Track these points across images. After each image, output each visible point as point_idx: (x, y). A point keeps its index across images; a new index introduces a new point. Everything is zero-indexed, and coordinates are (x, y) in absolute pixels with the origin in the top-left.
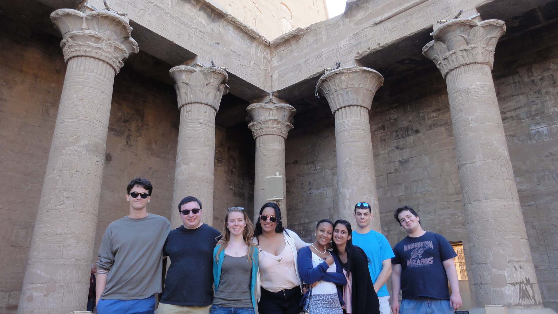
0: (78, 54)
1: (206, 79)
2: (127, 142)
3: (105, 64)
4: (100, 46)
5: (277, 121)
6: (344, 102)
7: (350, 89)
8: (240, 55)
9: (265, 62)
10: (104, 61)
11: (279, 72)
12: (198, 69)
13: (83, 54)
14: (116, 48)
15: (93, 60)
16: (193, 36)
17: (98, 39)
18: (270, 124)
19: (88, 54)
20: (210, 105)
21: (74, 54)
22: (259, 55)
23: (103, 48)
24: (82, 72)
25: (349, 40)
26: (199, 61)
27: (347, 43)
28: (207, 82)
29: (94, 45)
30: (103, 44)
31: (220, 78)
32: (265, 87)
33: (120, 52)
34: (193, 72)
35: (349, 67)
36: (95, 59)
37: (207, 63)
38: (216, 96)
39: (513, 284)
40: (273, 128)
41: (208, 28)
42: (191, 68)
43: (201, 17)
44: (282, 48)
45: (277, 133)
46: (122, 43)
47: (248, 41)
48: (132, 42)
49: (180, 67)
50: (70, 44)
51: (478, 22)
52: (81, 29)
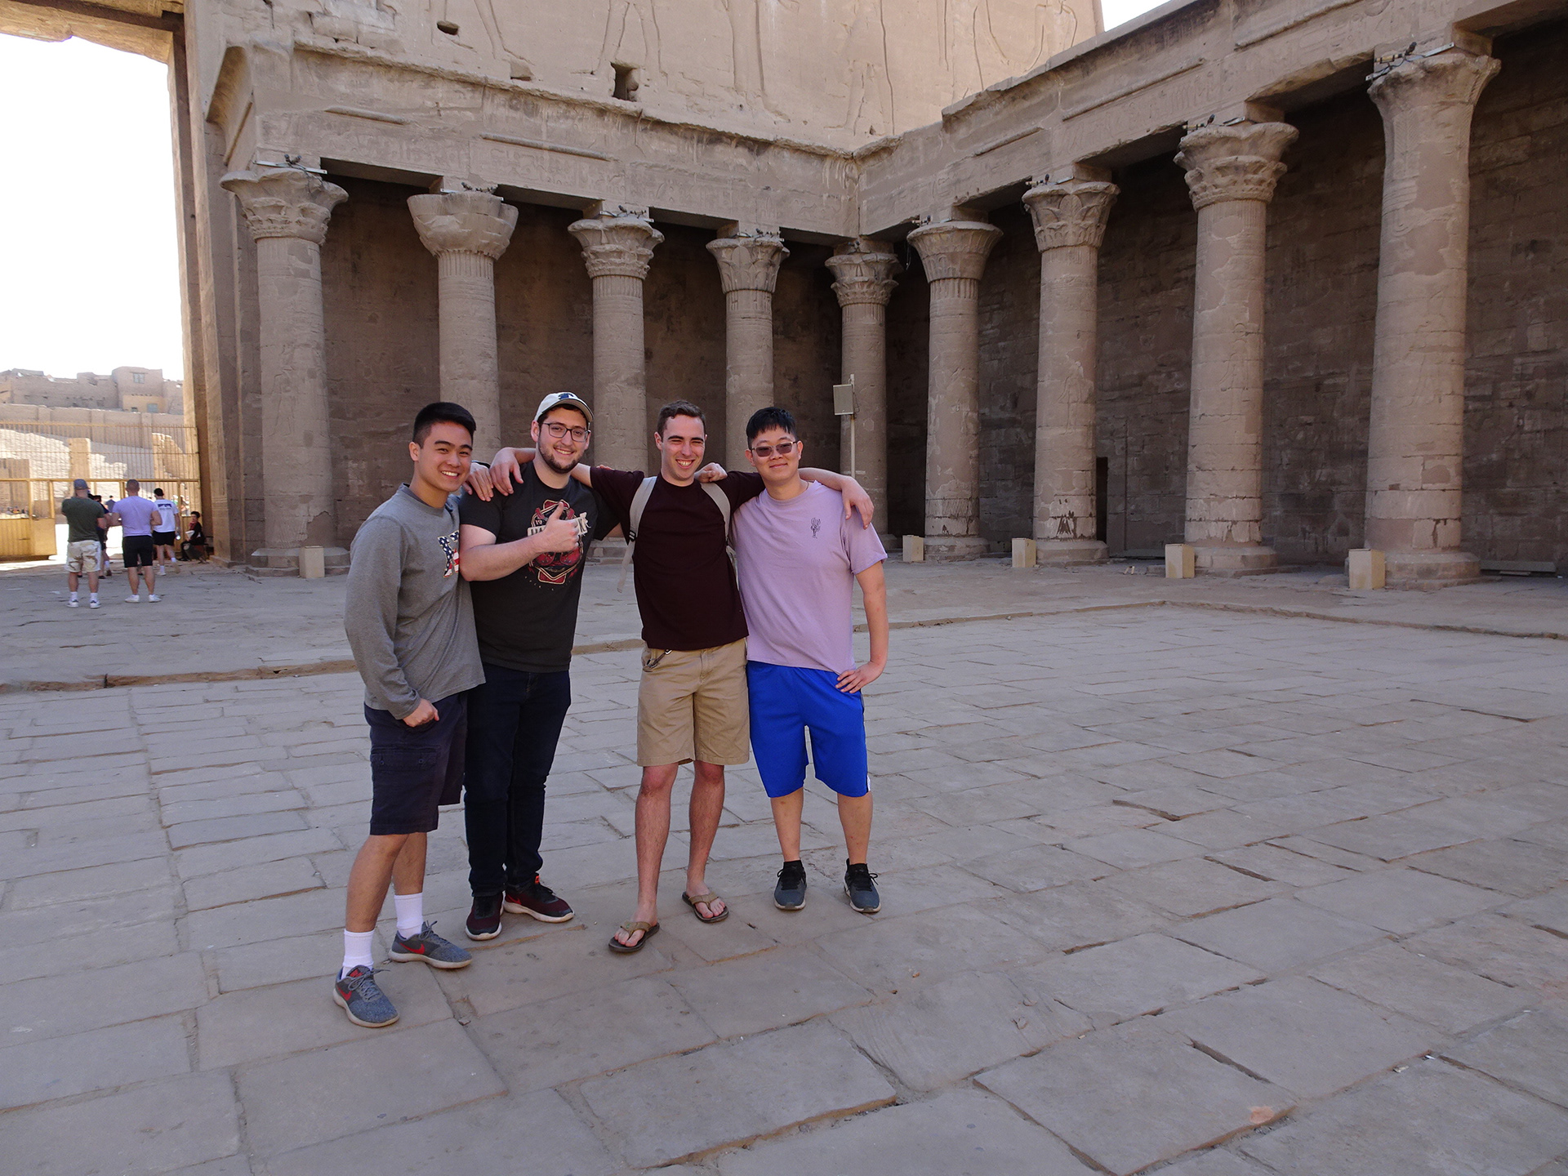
0: (603, 274)
1: (752, 255)
3: (631, 278)
4: (623, 260)
5: (870, 283)
6: (936, 274)
7: (943, 256)
10: (629, 276)
11: (868, 202)
12: (739, 242)
13: (608, 273)
14: (639, 256)
15: (618, 278)
17: (620, 253)
18: (857, 288)
19: (612, 273)
20: (760, 290)
21: (599, 273)
22: (837, 177)
23: (627, 262)
24: (610, 296)
25: (948, 173)
26: (742, 229)
27: (946, 177)
28: (754, 259)
29: (618, 261)
30: (626, 257)
31: (770, 250)
32: (848, 230)
33: (644, 258)
34: (734, 247)
35: (943, 219)
36: (620, 276)
37: (752, 232)
38: (768, 275)
39: (1055, 518)
40: (863, 293)
41: (751, 169)
42: (732, 242)
43: (739, 157)
44: (871, 162)
45: (869, 301)
46: (644, 246)
47: (816, 162)
48: (656, 238)
49: (718, 243)
50: (593, 262)
51: (1071, 189)
52: (601, 244)
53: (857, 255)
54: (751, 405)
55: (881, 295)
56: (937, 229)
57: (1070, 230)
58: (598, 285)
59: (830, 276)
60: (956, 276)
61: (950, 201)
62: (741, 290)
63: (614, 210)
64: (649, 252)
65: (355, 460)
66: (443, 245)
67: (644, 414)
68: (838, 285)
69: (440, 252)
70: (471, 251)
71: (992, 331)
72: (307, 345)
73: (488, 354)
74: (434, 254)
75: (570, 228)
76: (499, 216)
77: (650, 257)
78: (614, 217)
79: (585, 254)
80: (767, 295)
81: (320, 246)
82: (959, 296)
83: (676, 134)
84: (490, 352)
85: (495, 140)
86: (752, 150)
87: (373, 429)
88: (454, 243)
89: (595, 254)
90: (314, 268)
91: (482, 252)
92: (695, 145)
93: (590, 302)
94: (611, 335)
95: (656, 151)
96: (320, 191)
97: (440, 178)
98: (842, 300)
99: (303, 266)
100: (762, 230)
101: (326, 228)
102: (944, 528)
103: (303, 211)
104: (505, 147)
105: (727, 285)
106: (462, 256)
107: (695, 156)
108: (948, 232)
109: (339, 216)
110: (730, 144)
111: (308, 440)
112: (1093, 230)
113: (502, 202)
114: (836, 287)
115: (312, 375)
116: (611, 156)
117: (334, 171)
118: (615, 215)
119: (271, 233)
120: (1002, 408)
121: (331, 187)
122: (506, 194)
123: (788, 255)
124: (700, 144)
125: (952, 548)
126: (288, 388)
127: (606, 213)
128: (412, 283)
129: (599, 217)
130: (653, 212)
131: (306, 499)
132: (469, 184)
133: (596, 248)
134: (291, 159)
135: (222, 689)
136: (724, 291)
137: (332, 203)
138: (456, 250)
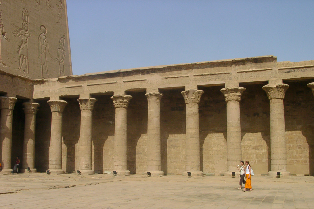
5: (34, 109)
6: (54, 110)
8: (21, 88)
9: (30, 87)
12: (8, 98)
16: (6, 86)
18: (31, 110)
22: (28, 85)
25: (58, 90)
26: (8, 95)
32: (30, 97)
35: (57, 99)
38: (13, 106)
39: (85, 165)
41: (11, 81)
42: (5, 97)
43: (9, 78)
44: (37, 83)
45: (33, 113)
47: (24, 81)
49: (2, 97)
51: (89, 99)
55: (36, 112)
57: (88, 107)
60: (59, 111)
61: (58, 96)
62: (6, 109)
68: (25, 109)
80: (12, 111)
82: (59, 116)
86: (12, 77)
105: (3, 107)
108: (59, 102)
110: (7, 75)
125: (57, 172)
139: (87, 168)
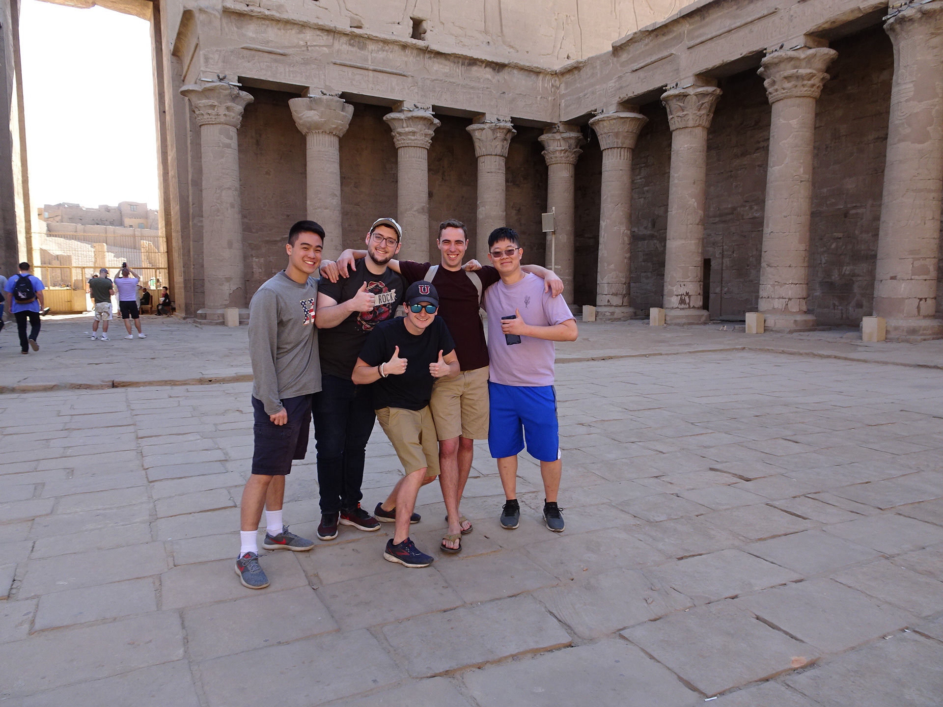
0: (404, 146)
1: (494, 133)
2: (443, 178)
4: (415, 137)
5: (565, 151)
6: (607, 145)
7: (611, 134)
8: (525, 95)
9: (553, 91)
10: (420, 147)
11: (565, 101)
12: (486, 126)
13: (407, 145)
14: (426, 135)
15: (413, 148)
16: (481, 95)
17: (414, 133)
18: (558, 154)
19: (409, 145)
20: (498, 156)
21: (401, 146)
22: (546, 85)
23: (418, 138)
24: (408, 159)
25: (615, 82)
26: (488, 118)
27: (613, 85)
28: (495, 136)
29: (413, 138)
30: (418, 135)
31: (505, 131)
32: (552, 119)
33: (429, 136)
34: (483, 129)
35: (611, 111)
36: (414, 147)
37: (494, 120)
38: (503, 146)
39: (677, 296)
40: (561, 157)
41: (494, 81)
42: (482, 126)
43: (487, 73)
44: (568, 76)
45: (565, 162)
46: (428, 129)
47: (533, 77)
48: (435, 124)
49: (473, 127)
50: (398, 138)
51: (691, 91)
52: (403, 127)
53: (558, 134)
54: (492, 225)
55: (572, 158)
56: (608, 117)
57: (690, 117)
58: (401, 152)
59: (541, 147)
60: (618, 146)
61: (616, 100)
62: (487, 155)
63: (411, 107)
64: (431, 132)
65: (257, 257)
66: (309, 129)
67: (427, 230)
68: (546, 152)
69: (308, 133)
70: (325, 132)
71: (640, 180)
72: (229, 188)
73: (335, 194)
74: (304, 134)
75: (384, 118)
76: (343, 111)
77: (432, 136)
78: (411, 111)
79: (393, 134)
80: (502, 158)
81: (237, 129)
82: (620, 159)
83: (449, 60)
84: (336, 193)
85: (341, 65)
86: (495, 70)
87: (267, 239)
88: (316, 127)
89: (400, 133)
90: (234, 143)
91: (332, 133)
92: (460, 67)
93: (396, 163)
94: (408, 183)
95: (437, 71)
96: (238, 96)
97: (307, 88)
98: (548, 162)
99: (228, 141)
100: (500, 119)
101: (241, 119)
102: (608, 301)
103: (228, 108)
104: (346, 69)
105: (479, 151)
106: (321, 135)
107: (460, 75)
108: (614, 119)
109: (248, 110)
110: (481, 66)
111: (230, 245)
112: (705, 117)
113: (344, 102)
114: (545, 153)
115: (232, 206)
116: (410, 73)
117: (246, 84)
118: (412, 110)
119: (209, 121)
120: (646, 228)
121: (244, 94)
122: (347, 97)
123: (516, 134)
124: (463, 66)
125: (613, 313)
126: (219, 214)
127: (406, 109)
128: (291, 151)
129: (401, 111)
130: (434, 108)
131: (228, 279)
132: (325, 92)
133: (400, 130)
134: (221, 77)
135: (179, 390)
136: (477, 156)
137: (244, 104)
138: (317, 131)
139: (683, 306)
